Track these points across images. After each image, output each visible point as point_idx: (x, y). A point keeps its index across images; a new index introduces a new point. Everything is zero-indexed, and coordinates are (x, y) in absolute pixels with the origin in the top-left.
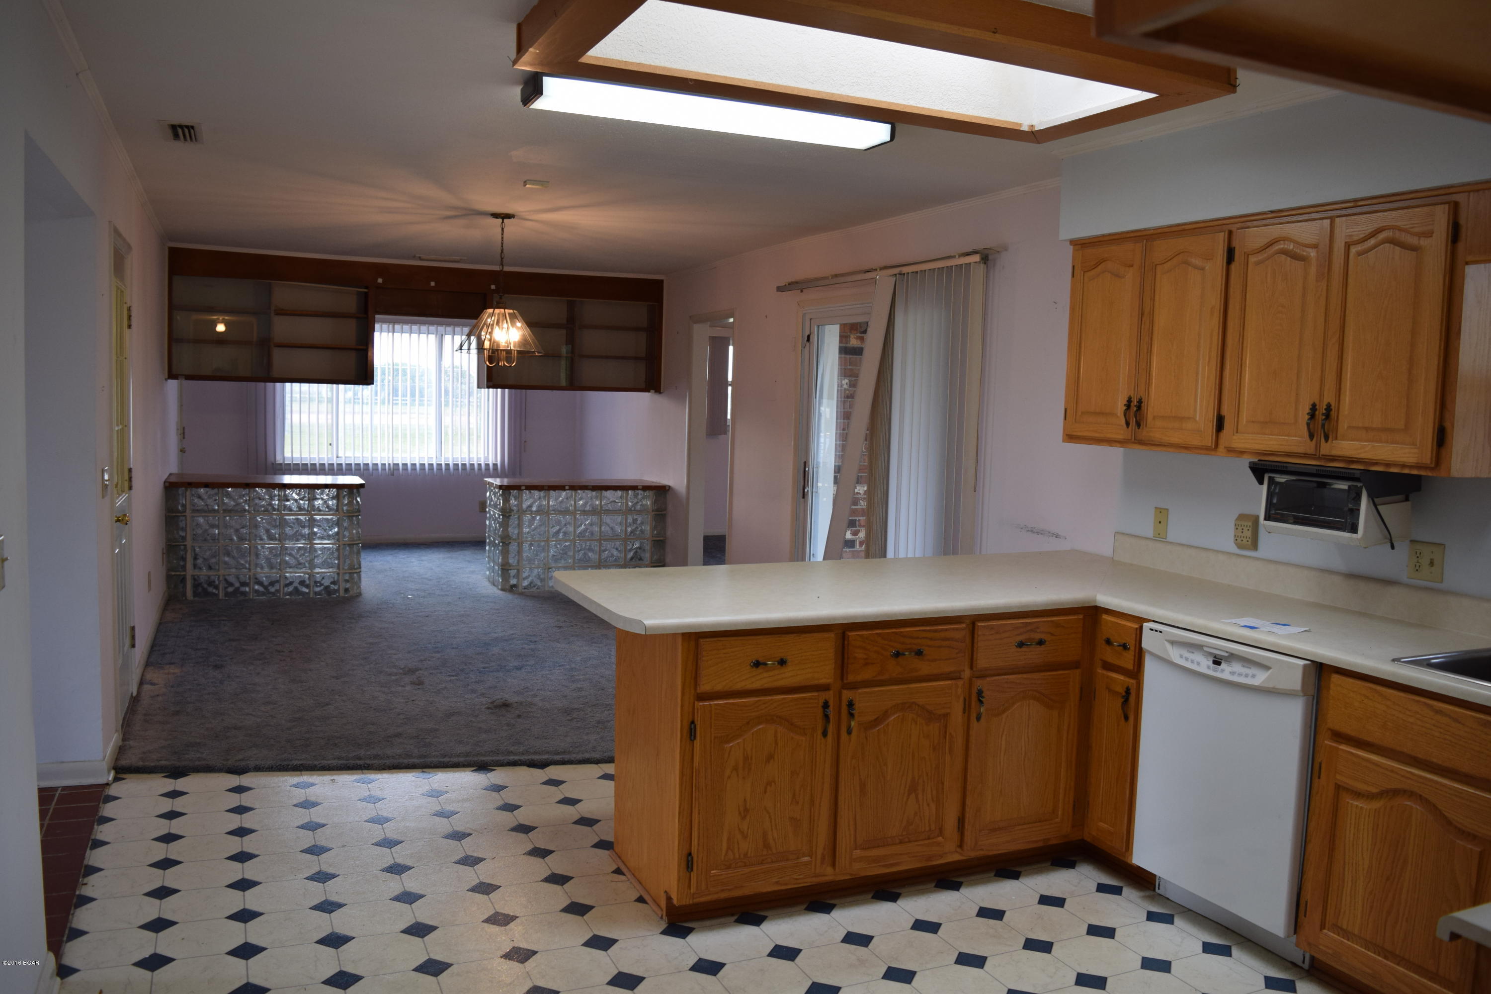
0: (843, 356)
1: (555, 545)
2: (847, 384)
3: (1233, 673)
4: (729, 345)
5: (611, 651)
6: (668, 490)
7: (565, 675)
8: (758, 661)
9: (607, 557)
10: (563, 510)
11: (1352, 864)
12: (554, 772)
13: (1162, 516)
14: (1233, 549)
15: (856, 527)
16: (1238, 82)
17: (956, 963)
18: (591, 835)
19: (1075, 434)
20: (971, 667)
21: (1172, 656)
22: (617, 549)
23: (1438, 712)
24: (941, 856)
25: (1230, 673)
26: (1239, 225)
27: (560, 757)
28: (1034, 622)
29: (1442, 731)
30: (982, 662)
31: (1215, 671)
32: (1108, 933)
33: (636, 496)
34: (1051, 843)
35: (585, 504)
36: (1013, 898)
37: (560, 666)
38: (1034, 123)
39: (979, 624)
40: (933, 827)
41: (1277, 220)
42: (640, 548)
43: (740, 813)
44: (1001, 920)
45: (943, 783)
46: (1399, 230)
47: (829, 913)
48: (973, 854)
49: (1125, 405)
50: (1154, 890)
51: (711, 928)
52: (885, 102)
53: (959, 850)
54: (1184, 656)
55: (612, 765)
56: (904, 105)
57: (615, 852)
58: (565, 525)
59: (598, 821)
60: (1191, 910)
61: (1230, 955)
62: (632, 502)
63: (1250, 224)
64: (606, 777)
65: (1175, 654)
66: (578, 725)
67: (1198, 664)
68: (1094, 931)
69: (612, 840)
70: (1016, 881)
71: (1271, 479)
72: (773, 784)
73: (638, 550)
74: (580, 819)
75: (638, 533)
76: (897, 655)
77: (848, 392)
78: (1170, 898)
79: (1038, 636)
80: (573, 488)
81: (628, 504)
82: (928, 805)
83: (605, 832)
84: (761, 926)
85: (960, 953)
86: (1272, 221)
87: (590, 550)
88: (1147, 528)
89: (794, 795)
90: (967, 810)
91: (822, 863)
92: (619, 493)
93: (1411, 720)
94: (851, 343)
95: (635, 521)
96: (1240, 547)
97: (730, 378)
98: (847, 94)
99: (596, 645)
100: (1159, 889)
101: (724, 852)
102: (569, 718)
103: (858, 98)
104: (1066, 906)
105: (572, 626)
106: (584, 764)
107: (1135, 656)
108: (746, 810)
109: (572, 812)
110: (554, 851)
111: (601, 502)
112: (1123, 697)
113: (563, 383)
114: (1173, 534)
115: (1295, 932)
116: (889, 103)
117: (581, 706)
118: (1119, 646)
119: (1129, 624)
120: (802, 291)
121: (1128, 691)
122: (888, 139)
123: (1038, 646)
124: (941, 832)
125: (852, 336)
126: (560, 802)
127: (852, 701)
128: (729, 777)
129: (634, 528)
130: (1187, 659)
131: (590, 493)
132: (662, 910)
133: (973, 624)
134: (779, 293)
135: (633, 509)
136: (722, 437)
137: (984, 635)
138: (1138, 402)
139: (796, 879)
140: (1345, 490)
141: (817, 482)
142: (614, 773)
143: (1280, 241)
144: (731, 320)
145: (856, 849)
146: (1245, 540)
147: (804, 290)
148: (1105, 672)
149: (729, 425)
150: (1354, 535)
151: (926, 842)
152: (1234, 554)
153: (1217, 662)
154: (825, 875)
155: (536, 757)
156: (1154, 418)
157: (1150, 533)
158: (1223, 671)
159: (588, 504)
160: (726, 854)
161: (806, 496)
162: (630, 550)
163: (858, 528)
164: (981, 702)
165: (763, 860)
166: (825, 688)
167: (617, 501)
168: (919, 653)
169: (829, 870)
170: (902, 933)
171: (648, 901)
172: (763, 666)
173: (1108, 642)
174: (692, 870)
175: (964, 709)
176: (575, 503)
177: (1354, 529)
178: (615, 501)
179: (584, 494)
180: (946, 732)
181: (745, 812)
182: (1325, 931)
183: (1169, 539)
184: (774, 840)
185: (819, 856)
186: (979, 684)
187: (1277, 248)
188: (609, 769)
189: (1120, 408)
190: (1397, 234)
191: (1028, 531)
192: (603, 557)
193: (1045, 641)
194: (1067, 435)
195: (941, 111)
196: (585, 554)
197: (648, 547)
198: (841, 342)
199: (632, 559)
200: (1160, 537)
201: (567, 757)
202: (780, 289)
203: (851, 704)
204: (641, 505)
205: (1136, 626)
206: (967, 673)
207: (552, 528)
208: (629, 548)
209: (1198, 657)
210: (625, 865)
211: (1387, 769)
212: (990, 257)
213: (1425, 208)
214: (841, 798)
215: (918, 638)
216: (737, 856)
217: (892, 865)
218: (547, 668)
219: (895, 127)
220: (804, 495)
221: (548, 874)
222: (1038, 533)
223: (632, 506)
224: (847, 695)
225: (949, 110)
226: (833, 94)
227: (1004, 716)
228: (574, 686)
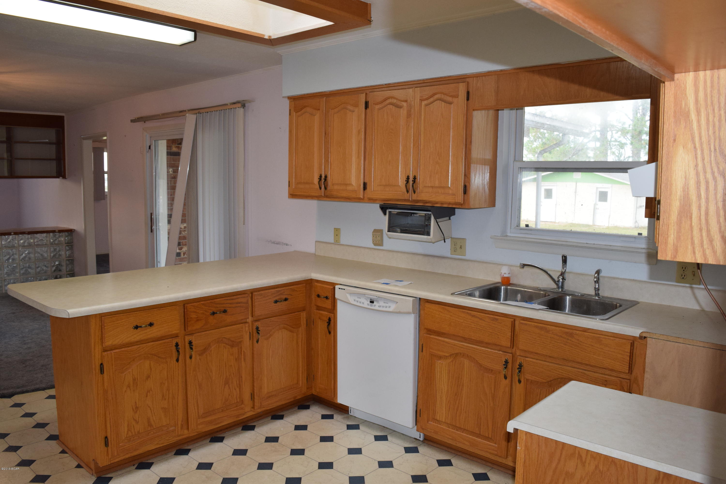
0: (170, 156)
1: (8, 267)
2: (171, 171)
3: (380, 306)
4: (103, 152)
5: (46, 324)
6: (74, 232)
7: (20, 341)
8: (137, 326)
9: (40, 271)
10: (10, 246)
11: (440, 390)
12: (17, 399)
13: (337, 232)
14: (372, 246)
15: (181, 246)
16: (372, 19)
17: (258, 469)
18: (44, 433)
19: (294, 193)
20: (252, 316)
21: (351, 301)
22: (45, 266)
23: (473, 316)
24: (244, 414)
25: (379, 306)
26: (370, 90)
27: (21, 389)
28: (282, 290)
29: (475, 325)
30: (258, 313)
31: (372, 306)
32: (330, 439)
33: (55, 236)
34: (297, 398)
35: (24, 242)
36: (282, 429)
37: (15, 336)
38: (271, 35)
39: (255, 293)
40: (238, 400)
41: (388, 89)
42: (59, 264)
43: (133, 410)
44: (277, 442)
45: (242, 377)
46: (443, 94)
47: (187, 455)
48: (259, 410)
49: (319, 179)
50: (348, 414)
51: (122, 475)
52: (192, 18)
53: (252, 409)
54: (356, 300)
55: (54, 390)
56: (203, 21)
57: (60, 441)
58: (13, 255)
59: (47, 424)
60: (367, 421)
61: (387, 440)
62: (52, 240)
63: (375, 90)
64: (51, 397)
65: (351, 299)
66: (30, 369)
67: (363, 303)
68: (324, 439)
69: (58, 434)
70: (282, 420)
71: (390, 212)
72: (151, 391)
73: (58, 266)
74: (37, 424)
75: (57, 256)
76: (214, 313)
77: (172, 175)
78: (356, 417)
79: (284, 297)
80: (16, 233)
81: (50, 241)
82: (235, 389)
83: (53, 430)
84: (151, 469)
85: (259, 463)
86: (386, 89)
87: (29, 267)
88: (331, 239)
89: (163, 396)
90: (255, 389)
91: (182, 428)
92: (45, 235)
93: (462, 321)
94: (173, 150)
95: (55, 250)
96: (375, 245)
97: (106, 169)
98: (172, 12)
99: (36, 321)
100: (350, 413)
101: (126, 432)
102: (24, 366)
103: (177, 15)
104: (308, 429)
105: (21, 312)
106: (36, 391)
107: (332, 302)
108: (137, 408)
109: (31, 421)
110: (22, 446)
111: (34, 241)
112: (327, 322)
113: (6, 174)
114: (343, 241)
115: (416, 425)
116: (195, 19)
117: (31, 358)
118: (324, 298)
119: (328, 286)
120: (145, 122)
121: (330, 320)
122: (193, 40)
123: (285, 302)
124: (242, 402)
125: (173, 146)
126: (23, 416)
127: (191, 341)
128: (125, 391)
129: (54, 254)
130: (357, 301)
131: (26, 236)
132: (92, 470)
133: (252, 293)
134: (133, 123)
135: (53, 243)
136: (103, 201)
137: (257, 299)
138: (325, 177)
139: (168, 440)
140: (423, 216)
141: (159, 223)
142: (55, 394)
143: (390, 98)
144: (105, 138)
145: (199, 419)
146: (378, 242)
147: (146, 122)
148: (317, 311)
149: (107, 195)
150: (429, 237)
151: (235, 408)
152: (373, 248)
153: (372, 302)
154: (183, 435)
155: (5, 392)
156: (333, 185)
157: (332, 241)
158: (375, 306)
159: (27, 242)
160: (127, 434)
161: (153, 231)
162: (53, 266)
163: (182, 246)
164: (258, 333)
165: (148, 433)
166: (177, 336)
167: (43, 239)
168: (225, 311)
169: (186, 432)
170: (228, 458)
171: (84, 467)
172: (140, 328)
173: (318, 296)
174: (108, 446)
175: (250, 338)
176: (18, 242)
177: (428, 234)
178: (42, 240)
179: (23, 237)
180: (241, 351)
181: (136, 409)
182: (429, 422)
183: (341, 243)
184: (154, 421)
185: (180, 425)
186: (257, 324)
187: (388, 102)
188: (52, 392)
189: (316, 180)
190: (443, 96)
191: (272, 243)
192: (37, 271)
193: (288, 299)
194: (290, 194)
195: (223, 25)
196: (26, 270)
197: (64, 264)
198: (167, 149)
199: (55, 271)
200: (337, 242)
201: (25, 389)
202: (132, 121)
203: (190, 343)
204: (58, 241)
205: (332, 287)
206: (250, 319)
207: (4, 257)
208: (52, 264)
209: (363, 300)
210: (67, 448)
211: (452, 344)
212: (246, 105)
213: (455, 84)
214: (189, 393)
215: (224, 304)
216: (134, 434)
217: (218, 423)
218: (8, 338)
219: (196, 34)
220: (152, 231)
221: (20, 461)
222: (277, 244)
223: (53, 242)
224: (188, 339)
225: (227, 25)
226: (163, 12)
227: (270, 339)
228: (25, 346)
